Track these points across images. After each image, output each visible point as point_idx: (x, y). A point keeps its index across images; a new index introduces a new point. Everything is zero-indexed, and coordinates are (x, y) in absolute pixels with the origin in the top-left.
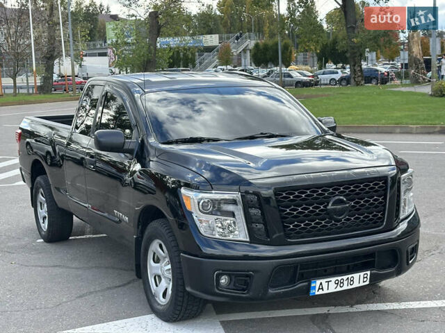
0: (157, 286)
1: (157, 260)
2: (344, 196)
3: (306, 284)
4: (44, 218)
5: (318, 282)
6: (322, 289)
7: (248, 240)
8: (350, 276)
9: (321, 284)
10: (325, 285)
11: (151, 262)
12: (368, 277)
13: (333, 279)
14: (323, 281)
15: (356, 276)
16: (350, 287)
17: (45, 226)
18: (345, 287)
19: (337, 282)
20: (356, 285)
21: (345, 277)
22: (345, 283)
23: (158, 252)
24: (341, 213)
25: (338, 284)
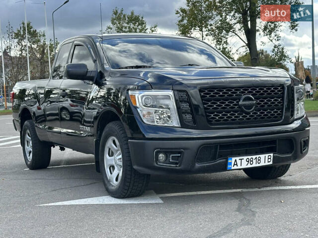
0: (111, 173)
1: (111, 154)
2: (252, 95)
3: (224, 160)
4: (30, 152)
5: (234, 159)
6: (237, 164)
7: (179, 126)
8: (258, 156)
9: (236, 161)
10: (239, 162)
11: (107, 156)
12: (272, 158)
13: (245, 158)
14: (238, 159)
15: (262, 156)
16: (258, 165)
17: (30, 158)
18: (255, 165)
19: (248, 160)
20: (262, 164)
21: (254, 157)
22: (254, 161)
23: (113, 148)
24: (249, 107)
25: (248, 161)
